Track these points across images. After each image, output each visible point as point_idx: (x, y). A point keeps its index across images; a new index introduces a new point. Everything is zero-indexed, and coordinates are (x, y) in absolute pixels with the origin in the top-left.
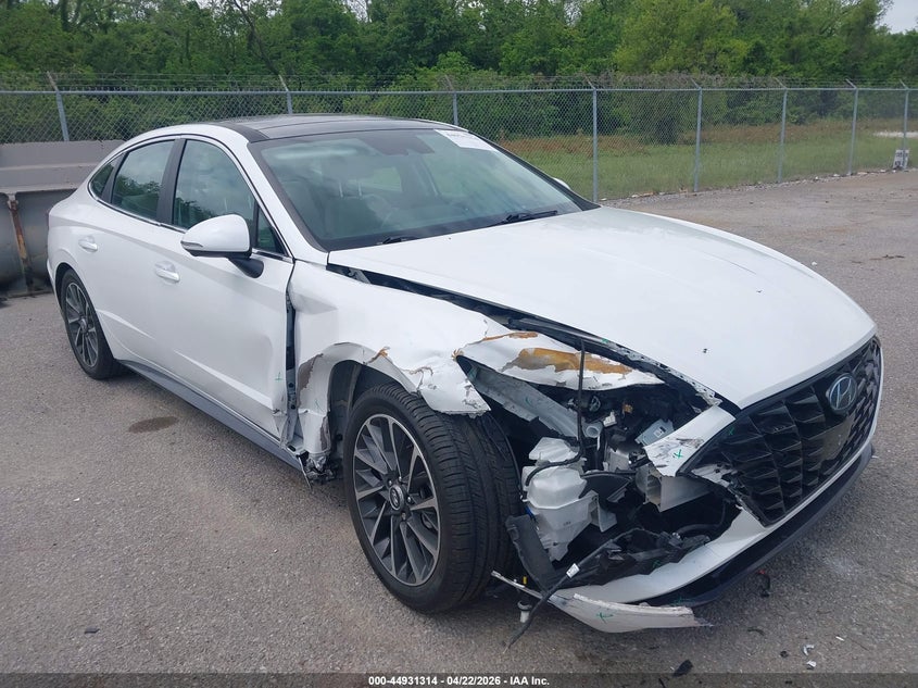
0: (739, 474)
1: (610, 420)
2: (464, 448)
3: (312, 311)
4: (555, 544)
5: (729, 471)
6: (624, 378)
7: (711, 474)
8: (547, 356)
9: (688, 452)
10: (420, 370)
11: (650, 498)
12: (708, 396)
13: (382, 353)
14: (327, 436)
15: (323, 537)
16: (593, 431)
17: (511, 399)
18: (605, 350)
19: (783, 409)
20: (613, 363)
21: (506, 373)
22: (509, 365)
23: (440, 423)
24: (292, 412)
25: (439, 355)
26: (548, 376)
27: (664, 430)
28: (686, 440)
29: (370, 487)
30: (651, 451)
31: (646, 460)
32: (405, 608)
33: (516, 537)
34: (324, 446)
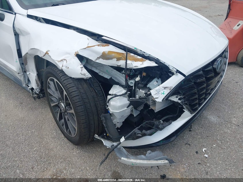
0: (184, 98)
1: (138, 79)
2: (82, 91)
3: (23, 35)
4: (118, 123)
5: (181, 97)
6: (143, 64)
7: (175, 99)
8: (113, 55)
9: (167, 92)
10: (62, 60)
11: (152, 107)
12: (174, 71)
13: (47, 53)
14: (39, 82)
15: (44, 116)
16: (132, 83)
17: (101, 71)
18: (135, 52)
19: (201, 72)
20: (139, 57)
21: (97, 61)
22: (98, 58)
23: (72, 82)
24: (25, 74)
25: (69, 54)
26: (114, 62)
27: (158, 82)
28: (166, 87)
29: (55, 102)
30: (153, 92)
31: (150, 94)
32: (71, 143)
33: (104, 122)
34: (38, 86)
